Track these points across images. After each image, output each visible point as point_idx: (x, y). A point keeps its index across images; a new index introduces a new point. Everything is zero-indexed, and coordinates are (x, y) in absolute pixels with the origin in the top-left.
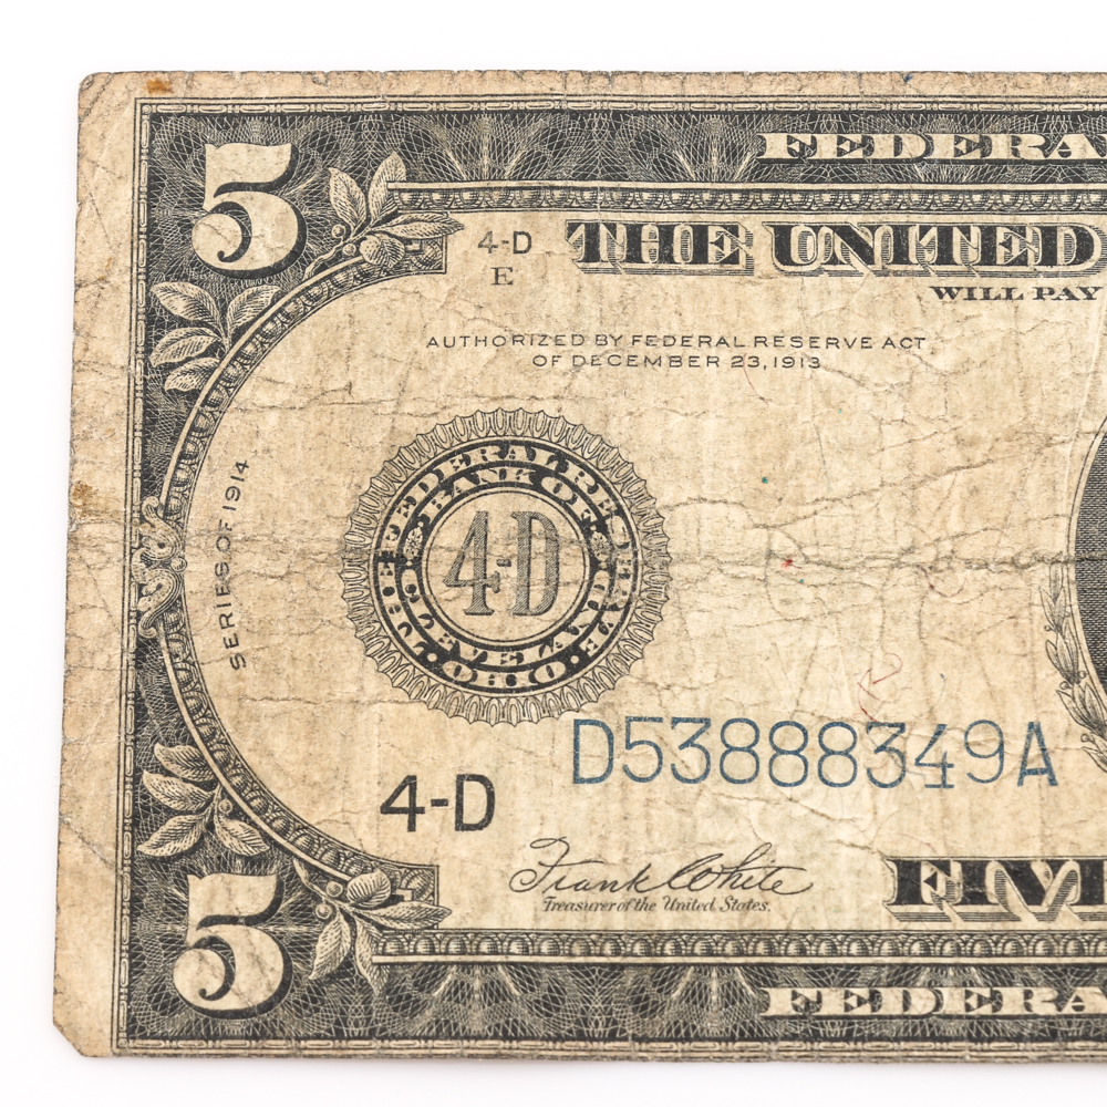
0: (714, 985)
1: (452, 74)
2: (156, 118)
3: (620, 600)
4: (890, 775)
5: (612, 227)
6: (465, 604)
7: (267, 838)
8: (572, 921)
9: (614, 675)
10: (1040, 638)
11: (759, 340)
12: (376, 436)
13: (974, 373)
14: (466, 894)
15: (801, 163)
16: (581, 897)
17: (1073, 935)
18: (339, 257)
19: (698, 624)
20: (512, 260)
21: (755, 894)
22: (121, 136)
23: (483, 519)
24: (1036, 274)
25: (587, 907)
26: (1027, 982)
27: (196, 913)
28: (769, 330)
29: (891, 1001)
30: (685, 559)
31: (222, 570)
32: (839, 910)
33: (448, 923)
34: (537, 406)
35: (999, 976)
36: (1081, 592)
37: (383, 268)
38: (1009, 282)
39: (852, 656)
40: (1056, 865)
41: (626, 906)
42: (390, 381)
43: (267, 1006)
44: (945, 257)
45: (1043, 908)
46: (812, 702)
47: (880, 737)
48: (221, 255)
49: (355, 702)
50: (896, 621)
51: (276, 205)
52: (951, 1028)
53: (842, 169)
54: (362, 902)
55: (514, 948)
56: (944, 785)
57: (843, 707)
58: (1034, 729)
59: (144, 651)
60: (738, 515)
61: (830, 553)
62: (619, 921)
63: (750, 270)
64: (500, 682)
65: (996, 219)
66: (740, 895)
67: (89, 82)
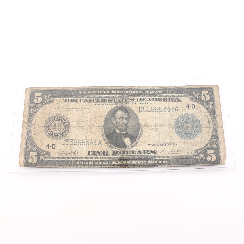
0: (73, 162)
1: (55, 87)
2: (31, 91)
3: (66, 130)
4: (88, 144)
5: (67, 99)
6: (54, 130)
7: (37, 149)
8: (61, 156)
9: (65, 136)
10: (100, 132)
11: (78, 108)
12: (47, 116)
13: (96, 111)
14: (53, 154)
15: (82, 94)
16: (62, 154)
17: (103, 157)
18: (45, 102)
19: (72, 132)
20: (59, 102)
21: (76, 154)
22: (29, 93)
23: (55, 123)
24: (101, 103)
25: (62, 155)
26: (98, 161)
27: (31, 155)
28: (79, 107)
29: (87, 163)
30: (72, 126)
31: (34, 127)
32: (83, 155)
33: (51, 157)
34: (60, 114)
35: (96, 161)
36: (104, 129)
37: (48, 103)
38: (99, 103)
39: (85, 134)
40: (101, 151)
41: (66, 155)
42: (49, 112)
43: (36, 163)
44: (94, 101)
45: (100, 155)
46: (82, 138)
47: (87, 141)
48: (36, 102)
49: (44, 138)
50: (89, 131)
51: (40, 98)
52: (92, 165)
53: (86, 94)
54: (44, 155)
55: (56, 159)
56: (92, 145)
57: (84, 138)
58: (100, 140)
59: (28, 134)
60: (76, 123)
61: (83, 126)
62: (65, 156)
63: (78, 103)
64: (56, 137)
65: (98, 98)
66: (75, 154)
67: (26, 88)
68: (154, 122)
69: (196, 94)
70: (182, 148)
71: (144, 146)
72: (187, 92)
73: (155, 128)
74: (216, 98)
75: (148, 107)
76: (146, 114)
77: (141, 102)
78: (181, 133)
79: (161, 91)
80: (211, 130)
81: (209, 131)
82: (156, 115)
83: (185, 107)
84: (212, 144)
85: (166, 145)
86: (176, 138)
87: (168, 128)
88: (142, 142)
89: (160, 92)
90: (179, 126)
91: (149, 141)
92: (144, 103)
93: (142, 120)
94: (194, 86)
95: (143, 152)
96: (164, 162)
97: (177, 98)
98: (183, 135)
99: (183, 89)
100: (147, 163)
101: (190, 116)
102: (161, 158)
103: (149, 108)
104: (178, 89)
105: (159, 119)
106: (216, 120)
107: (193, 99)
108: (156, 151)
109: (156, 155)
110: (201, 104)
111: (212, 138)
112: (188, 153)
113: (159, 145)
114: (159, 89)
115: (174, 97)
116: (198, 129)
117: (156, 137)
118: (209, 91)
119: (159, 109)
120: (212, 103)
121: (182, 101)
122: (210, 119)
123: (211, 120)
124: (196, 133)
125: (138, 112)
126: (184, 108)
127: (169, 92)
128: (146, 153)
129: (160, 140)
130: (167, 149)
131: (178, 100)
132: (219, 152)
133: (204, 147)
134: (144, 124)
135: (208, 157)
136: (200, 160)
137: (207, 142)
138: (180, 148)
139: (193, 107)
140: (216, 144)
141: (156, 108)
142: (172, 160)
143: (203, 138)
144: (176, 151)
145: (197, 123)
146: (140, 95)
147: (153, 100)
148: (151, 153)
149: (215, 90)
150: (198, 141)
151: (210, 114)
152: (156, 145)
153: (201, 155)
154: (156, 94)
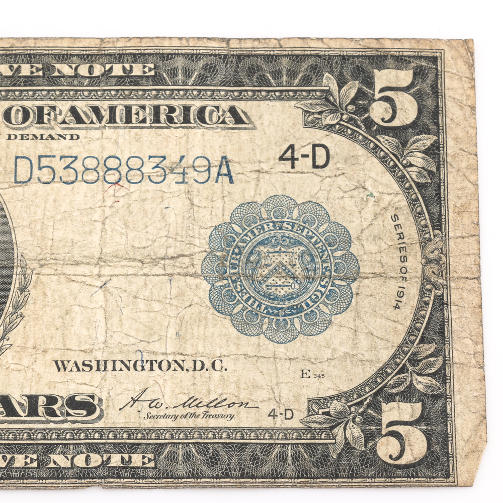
68: (95, 238)
69: (340, 88)
70: (243, 386)
71: (29, 374)
72: (292, 74)
73: (99, 276)
74: (452, 112)
75: (61, 158)
76: (51, 198)
77: (29, 126)
78: (238, 303)
79: (141, 66)
80: (413, 291)
81: (400, 294)
82: (109, 202)
83: (272, 162)
84: (410, 368)
85: (155, 366)
86: (211, 330)
87: (171, 275)
88: (24, 348)
89: (137, 70)
90: (234, 266)
91: (60, 346)
92: (42, 131)
93: (27, 230)
94: (333, 44)
95: (26, 404)
96: (137, 460)
97: (233, 111)
98: (254, 314)
99: (270, 58)
100: (42, 463)
101: (295, 214)
102: (124, 439)
103: (70, 160)
104: (239, 57)
105: (126, 224)
106: (445, 238)
107: (320, 113)
108: (96, 402)
109: (93, 421)
110: (366, 147)
111: (412, 338)
112: (272, 414)
113: (114, 369)
114: (134, 55)
115: (216, 103)
116: (337, 282)
117: (103, 324)
118: (415, 74)
119: (124, 170)
120: (427, 141)
121: (257, 124)
122: (411, 231)
123: (416, 236)
124: (326, 305)
125: (6, 186)
126: (265, 167)
127: (188, 73)
128: (41, 410)
129: (124, 342)
130: (157, 388)
131: (238, 120)
132: (445, 415)
133: (366, 383)
134: (39, 250)
135: (384, 439)
136: (340, 455)
137: (385, 356)
138: (232, 388)
139: (321, 161)
140: (433, 370)
141: (112, 163)
142: (180, 452)
143: (362, 337)
144: (206, 401)
145: (336, 250)
146: (21, 91)
147: (95, 119)
148: (71, 411)
149: (452, 65)
150: (334, 349)
151: (413, 203)
152: (98, 370)
153: (345, 429)
154: (114, 80)
